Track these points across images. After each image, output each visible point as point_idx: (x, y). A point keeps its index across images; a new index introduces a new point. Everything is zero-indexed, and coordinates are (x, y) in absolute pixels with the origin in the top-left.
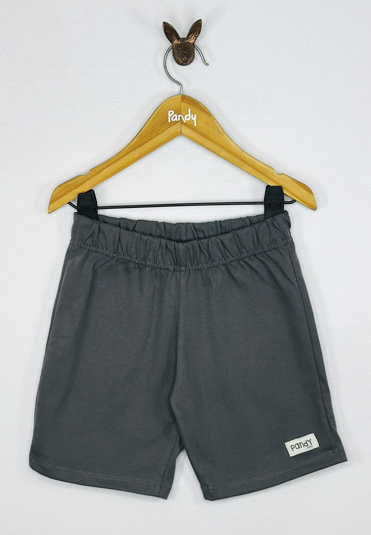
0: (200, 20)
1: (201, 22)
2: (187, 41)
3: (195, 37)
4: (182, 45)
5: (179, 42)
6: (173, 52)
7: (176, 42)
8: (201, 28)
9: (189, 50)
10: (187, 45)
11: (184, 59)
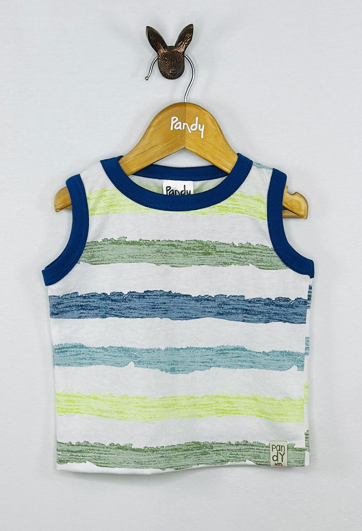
0: (192, 25)
1: (192, 27)
2: (175, 50)
3: (185, 45)
4: (169, 56)
5: (166, 51)
6: (158, 63)
7: (162, 51)
8: (193, 34)
9: (178, 60)
10: (176, 55)
11: (172, 71)
